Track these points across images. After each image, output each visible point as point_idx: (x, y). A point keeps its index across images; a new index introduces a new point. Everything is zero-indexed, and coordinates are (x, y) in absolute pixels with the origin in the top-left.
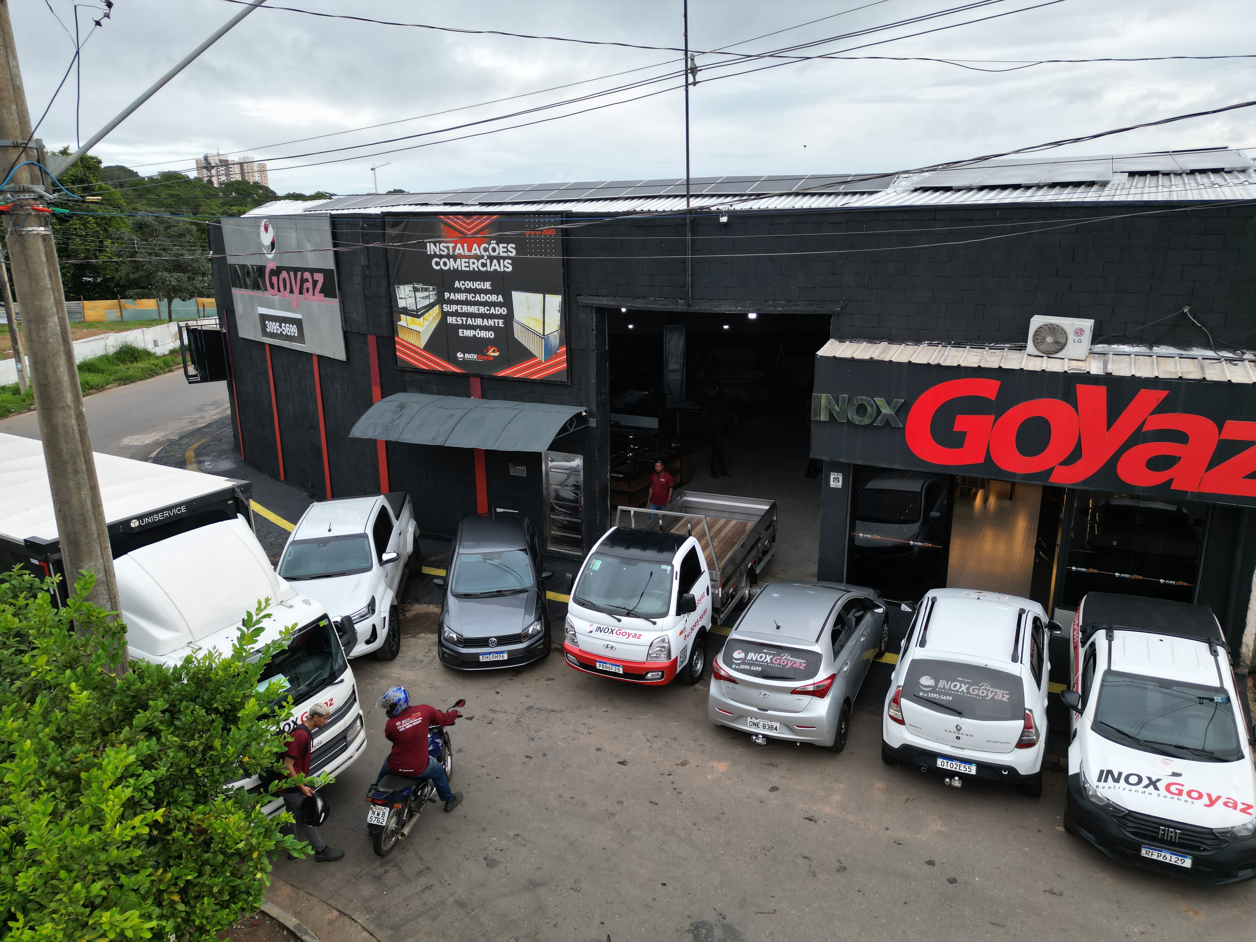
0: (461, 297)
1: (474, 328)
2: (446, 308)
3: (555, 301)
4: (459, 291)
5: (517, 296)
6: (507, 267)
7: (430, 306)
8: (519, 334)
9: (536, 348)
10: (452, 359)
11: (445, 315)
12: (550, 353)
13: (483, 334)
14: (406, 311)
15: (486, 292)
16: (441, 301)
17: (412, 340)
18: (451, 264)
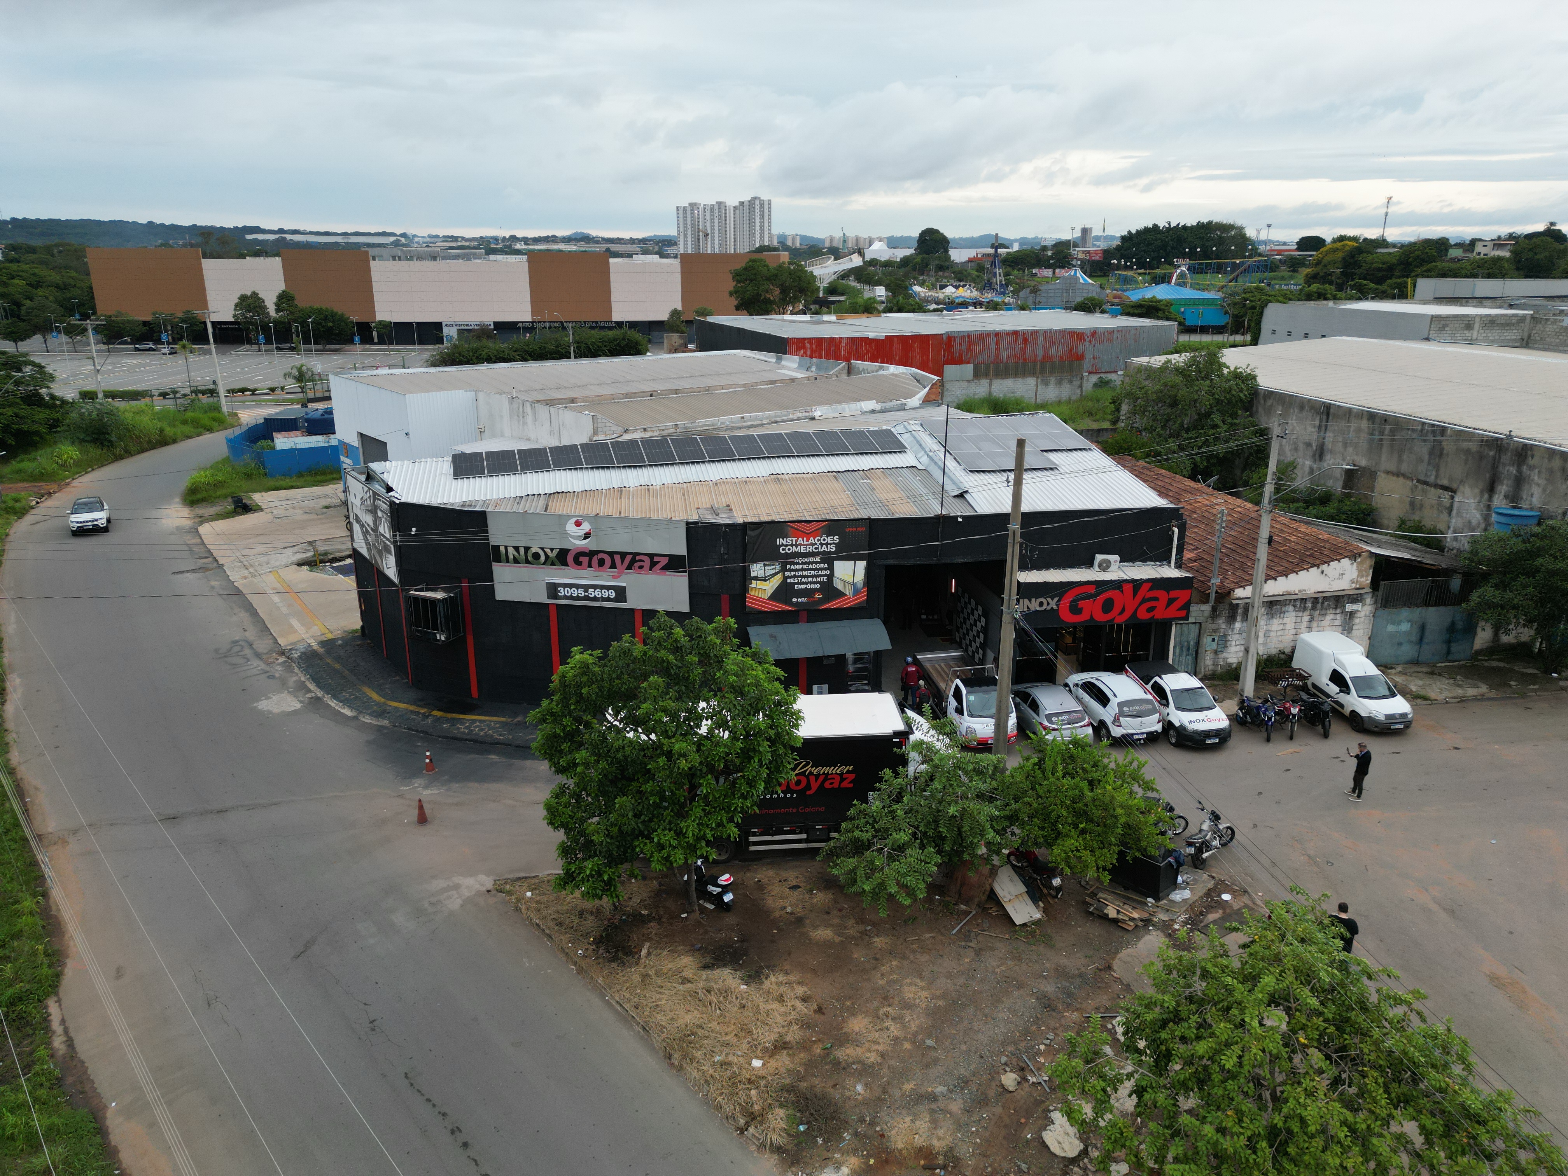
0: (800, 567)
1: (806, 583)
2: (787, 574)
3: (861, 565)
4: (798, 563)
5: (838, 565)
6: (833, 548)
7: (776, 574)
8: (836, 584)
9: (848, 591)
10: (788, 602)
11: (785, 578)
12: (856, 592)
13: (812, 586)
14: (757, 578)
15: (816, 563)
16: (784, 570)
17: (760, 595)
18: (793, 549)
